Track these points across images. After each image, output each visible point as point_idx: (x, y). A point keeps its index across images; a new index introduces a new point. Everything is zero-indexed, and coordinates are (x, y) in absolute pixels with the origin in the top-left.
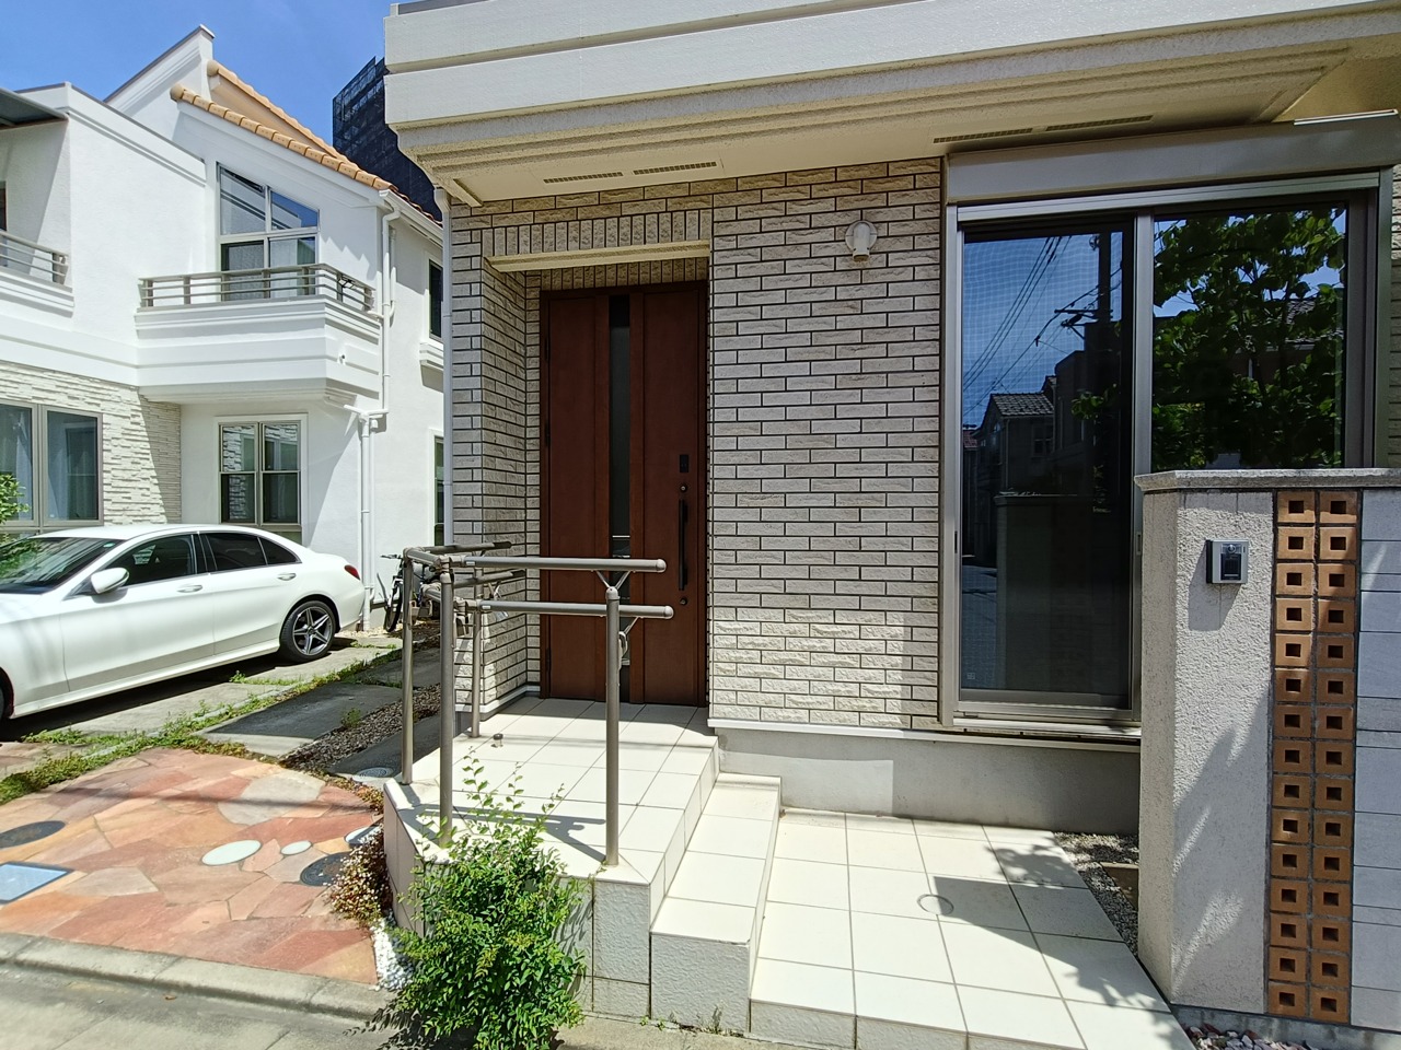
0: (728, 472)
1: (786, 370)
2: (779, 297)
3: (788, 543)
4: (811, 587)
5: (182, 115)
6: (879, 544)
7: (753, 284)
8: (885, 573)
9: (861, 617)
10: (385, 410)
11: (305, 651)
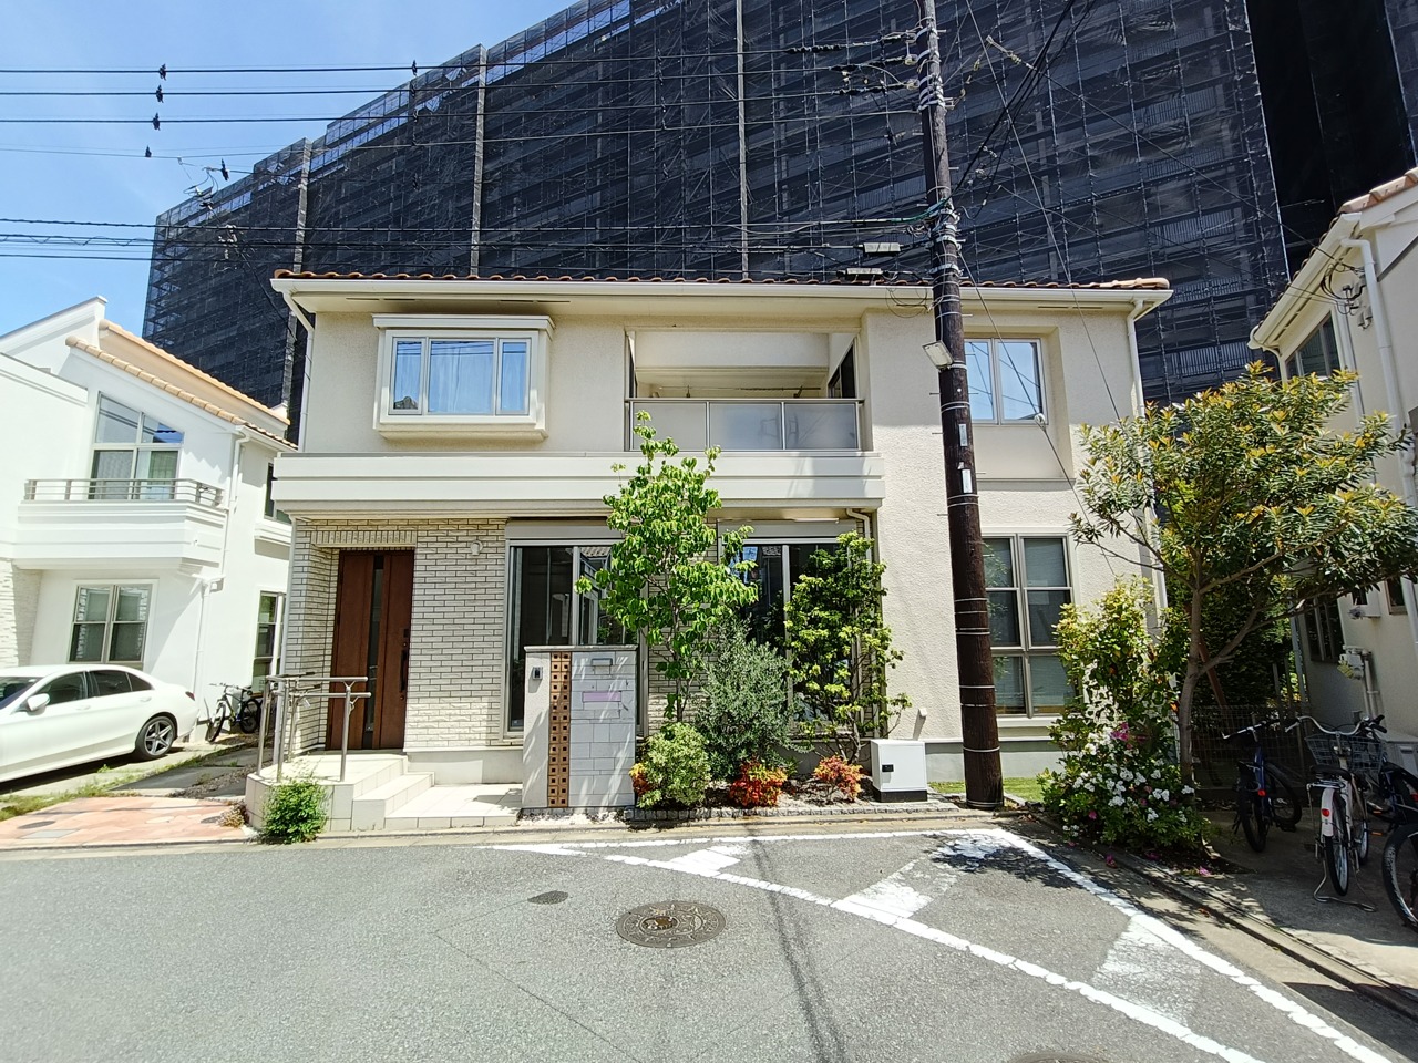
0: (418, 640)
1: (444, 597)
2: (443, 568)
3: (442, 670)
4: (451, 688)
5: (71, 355)
6: (480, 669)
7: (433, 562)
8: (482, 681)
9: (471, 700)
10: (223, 576)
11: (151, 752)
